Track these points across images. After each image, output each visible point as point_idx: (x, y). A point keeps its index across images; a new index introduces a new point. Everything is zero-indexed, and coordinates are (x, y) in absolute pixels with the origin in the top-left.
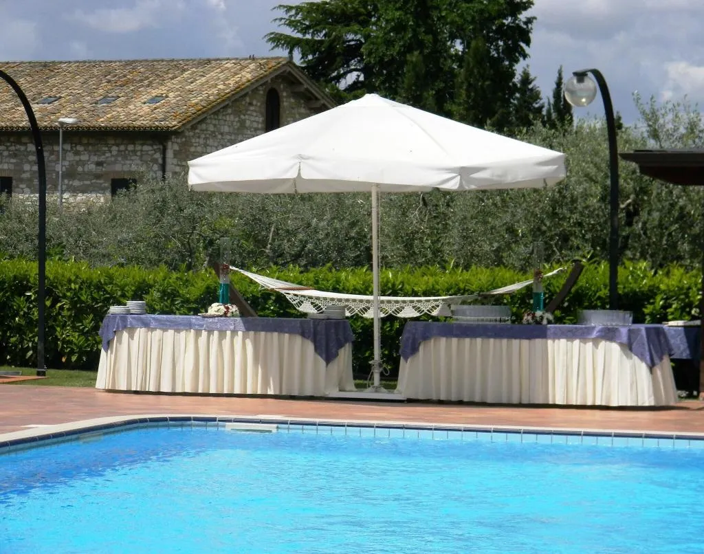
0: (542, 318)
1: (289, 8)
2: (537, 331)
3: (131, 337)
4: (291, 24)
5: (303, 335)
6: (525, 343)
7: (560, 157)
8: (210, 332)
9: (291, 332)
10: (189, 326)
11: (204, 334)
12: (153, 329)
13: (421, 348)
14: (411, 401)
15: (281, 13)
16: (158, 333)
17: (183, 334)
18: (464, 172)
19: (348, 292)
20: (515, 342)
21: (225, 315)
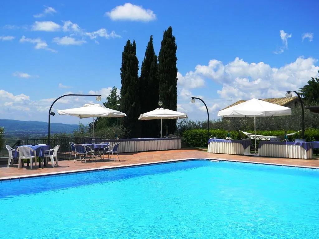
0: (286, 140)
1: (301, 89)
2: (284, 143)
3: (212, 143)
4: (301, 91)
5: (241, 144)
6: (281, 145)
7: (289, 109)
8: (225, 142)
9: (239, 143)
10: (221, 141)
11: (224, 143)
12: (216, 142)
13: (262, 146)
14: (260, 156)
15: (300, 89)
16: (216, 143)
17: (220, 143)
18: (266, 112)
19: (263, 135)
20: (279, 145)
21: (228, 139)
